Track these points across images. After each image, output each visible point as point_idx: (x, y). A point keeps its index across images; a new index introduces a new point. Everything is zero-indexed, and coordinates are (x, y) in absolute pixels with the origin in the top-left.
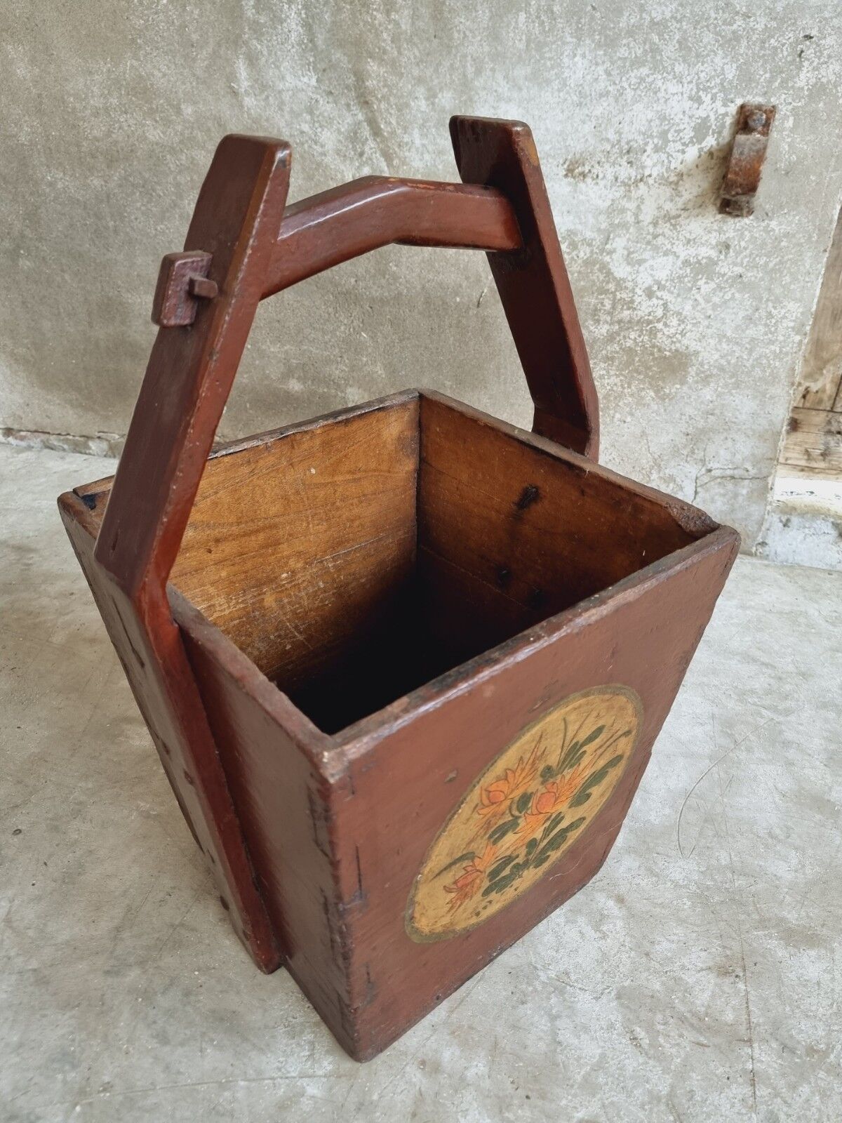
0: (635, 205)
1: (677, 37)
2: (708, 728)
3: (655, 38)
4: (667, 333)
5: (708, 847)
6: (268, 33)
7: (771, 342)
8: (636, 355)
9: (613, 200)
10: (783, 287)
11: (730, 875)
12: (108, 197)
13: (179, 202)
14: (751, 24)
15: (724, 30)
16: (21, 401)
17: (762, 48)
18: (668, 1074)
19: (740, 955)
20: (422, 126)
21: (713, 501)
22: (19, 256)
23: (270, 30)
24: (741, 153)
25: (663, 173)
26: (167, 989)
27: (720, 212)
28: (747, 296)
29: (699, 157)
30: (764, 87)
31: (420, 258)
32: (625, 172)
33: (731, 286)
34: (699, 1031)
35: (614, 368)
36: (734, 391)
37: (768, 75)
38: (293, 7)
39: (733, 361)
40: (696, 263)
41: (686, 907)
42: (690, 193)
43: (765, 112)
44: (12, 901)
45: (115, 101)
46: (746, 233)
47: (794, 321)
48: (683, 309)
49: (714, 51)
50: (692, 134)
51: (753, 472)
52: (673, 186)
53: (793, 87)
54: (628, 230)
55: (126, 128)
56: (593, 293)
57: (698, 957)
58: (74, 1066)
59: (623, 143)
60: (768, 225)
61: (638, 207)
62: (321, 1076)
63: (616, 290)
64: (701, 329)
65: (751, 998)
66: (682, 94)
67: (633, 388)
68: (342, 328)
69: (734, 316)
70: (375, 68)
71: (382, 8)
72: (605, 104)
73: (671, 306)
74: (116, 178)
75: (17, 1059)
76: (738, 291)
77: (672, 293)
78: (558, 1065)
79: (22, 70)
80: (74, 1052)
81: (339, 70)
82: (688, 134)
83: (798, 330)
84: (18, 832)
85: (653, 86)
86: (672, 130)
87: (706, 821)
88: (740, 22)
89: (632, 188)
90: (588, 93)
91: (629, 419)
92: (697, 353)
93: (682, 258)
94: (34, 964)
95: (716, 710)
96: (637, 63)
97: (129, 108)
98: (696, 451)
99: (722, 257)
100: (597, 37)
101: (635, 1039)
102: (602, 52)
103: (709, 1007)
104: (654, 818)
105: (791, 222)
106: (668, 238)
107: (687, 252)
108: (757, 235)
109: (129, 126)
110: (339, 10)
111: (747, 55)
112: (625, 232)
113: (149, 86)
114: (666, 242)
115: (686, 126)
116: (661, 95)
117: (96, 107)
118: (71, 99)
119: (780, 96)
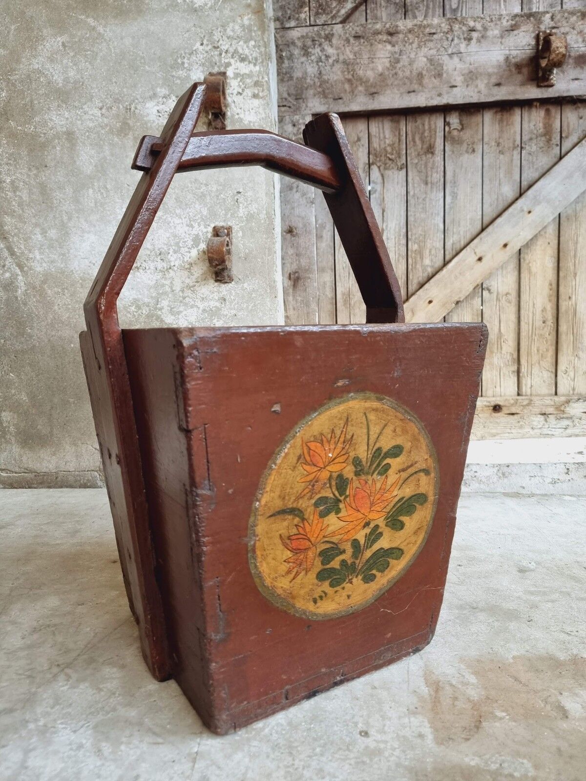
0: (169, 282)
1: (174, 196)
9: (156, 280)
14: (210, 188)
15: (197, 192)
17: (218, 199)
20: (40, 249)
25: (181, 264)
27: (216, 282)
29: (198, 254)
30: (223, 218)
32: (160, 265)
37: (224, 212)
40: (210, 310)
42: (198, 273)
43: (226, 229)
46: (233, 291)
49: (194, 202)
52: (188, 270)
53: (237, 216)
54: (168, 296)
60: (243, 286)
61: (171, 283)
66: (182, 223)
70: (9, 220)
71: (11, 189)
82: (190, 243)
86: (181, 242)
88: (204, 188)
89: (166, 273)
93: (201, 309)
99: (223, 306)
105: (254, 284)
106: (191, 298)
107: (202, 305)
108: (238, 292)
111: (211, 203)
112: (166, 297)
114: (191, 300)
115: (188, 239)
116: (171, 224)
119: (232, 221)
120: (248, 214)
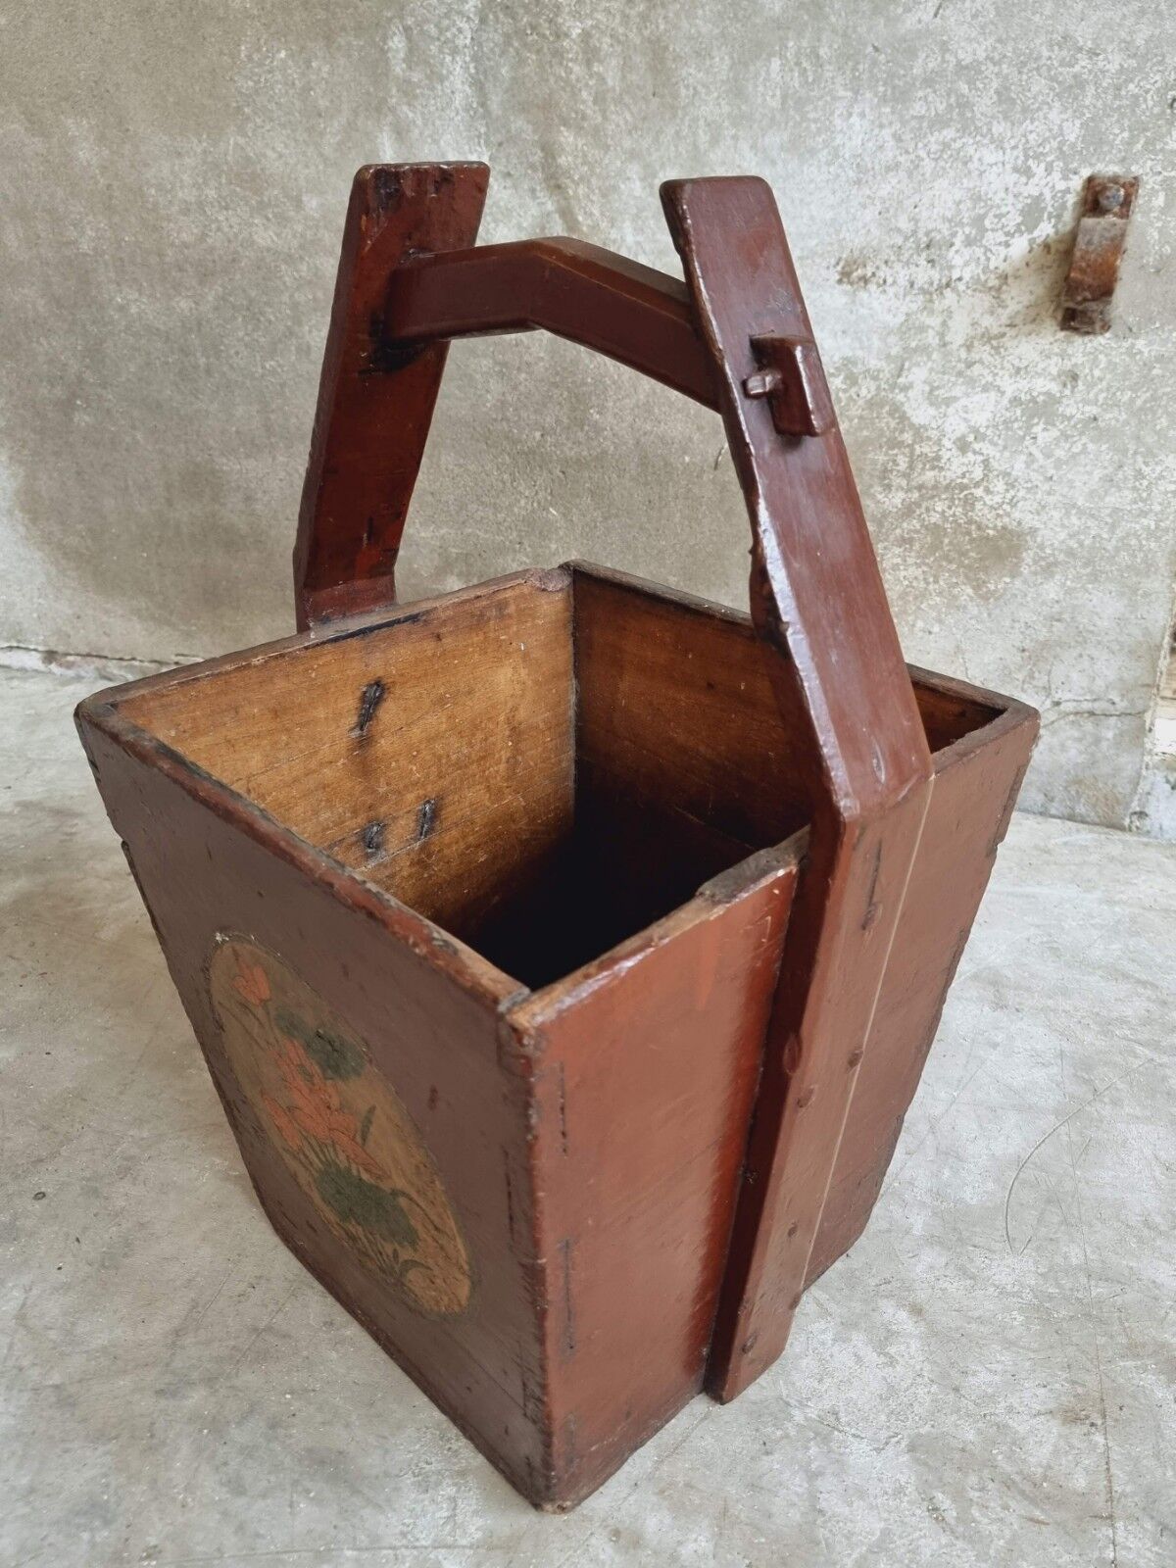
0: (939, 320)
1: (995, 85)
2: (1055, 1070)
3: (964, 88)
4: (989, 503)
5: (1051, 1239)
6: (422, 95)
7: (1144, 514)
8: (945, 535)
9: (907, 314)
10: (1158, 433)
11: (1083, 1280)
12: (199, 324)
13: (296, 329)
14: (1101, 64)
15: (1061, 74)
16: (70, 612)
17: (1117, 97)
18: (986, 1561)
19: (1097, 1395)
20: (636, 217)
21: (1063, 748)
22: (74, 407)
23: (426, 92)
24: (1089, 243)
25: (978, 275)
26: (244, 1418)
27: (1063, 329)
28: (1104, 447)
29: (1030, 252)
30: (1120, 151)
31: (634, 401)
32: (924, 274)
33: (1082, 434)
34: (1033, 1501)
35: (913, 554)
36: (1090, 586)
37: (1126, 135)
38: (458, 59)
39: (1087, 542)
40: (1030, 401)
41: (1015, 1323)
42: (1018, 303)
43: (1123, 186)
44: (28, 1290)
45: (212, 193)
46: (1101, 357)
48: (1012, 467)
49: (1048, 104)
51: (1122, 705)
52: (993, 293)
53: (1162, 150)
54: (929, 356)
55: (226, 229)
56: (881, 447)
57: (1034, 1395)
58: (107, 1523)
59: (921, 234)
60: (1133, 346)
61: (944, 323)
62: (464, 1547)
63: (914, 442)
64: (1039, 496)
65: (1114, 1456)
66: (1003, 164)
67: (942, 583)
68: (523, 502)
69: (1086, 477)
70: (571, 139)
71: (580, 57)
72: (894, 181)
73: (994, 464)
74: (210, 298)
75: (27, 1510)
76: (1092, 441)
77: (996, 445)
78: (818, 1544)
79: (86, 153)
80: (107, 1501)
81: (520, 143)
82: (1014, 219)
84: (40, 1196)
85: (962, 154)
86: (991, 214)
88: (1084, 61)
89: (935, 297)
90: (869, 165)
91: (936, 629)
92: (1033, 531)
93: (1009, 394)
94: (56, 1378)
95: (1065, 1045)
96: (939, 122)
97: (232, 201)
98: (1036, 675)
99: (1067, 392)
100: (881, 89)
101: (936, 1509)
102: (888, 110)
103: (1049, 1467)
104: (971, 1196)
105: (1166, 341)
106: (988, 367)
107: (1015, 386)
108: (1117, 360)
109: (231, 227)
110: (522, 62)
111: (1095, 107)
112: (925, 359)
113: (259, 171)
114: (986, 372)
115: (1010, 208)
116: (974, 165)
117: (186, 201)
118: (153, 191)
119: (1145, 162)
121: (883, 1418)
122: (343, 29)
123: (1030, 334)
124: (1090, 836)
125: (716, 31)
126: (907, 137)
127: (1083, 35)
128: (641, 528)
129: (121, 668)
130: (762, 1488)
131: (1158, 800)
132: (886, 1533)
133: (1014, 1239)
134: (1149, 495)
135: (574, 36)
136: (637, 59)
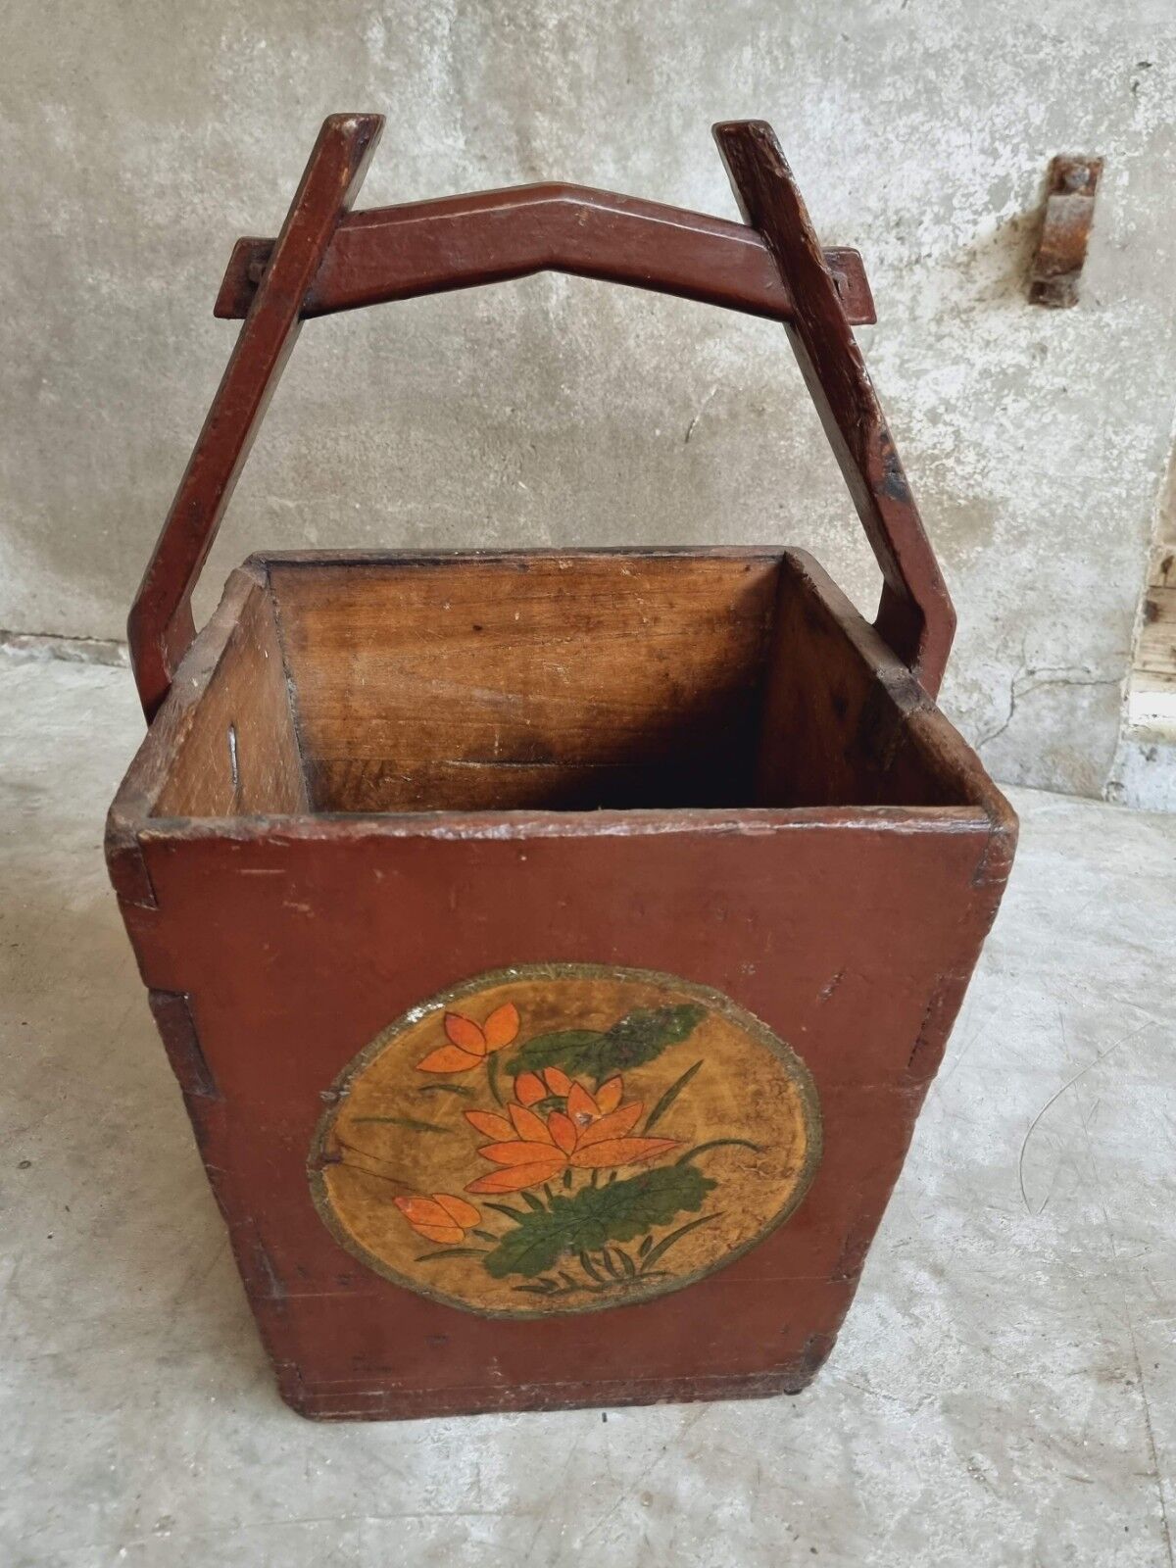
0: (910, 294)
1: (961, 72)
2: (1056, 1033)
3: (931, 74)
4: (960, 473)
5: (1069, 1200)
6: (400, 82)
7: (1114, 482)
9: (878, 290)
10: (1127, 403)
11: (1106, 1240)
12: (170, 304)
14: (1064, 51)
15: (1026, 60)
16: (26, 591)
17: (1081, 81)
18: (1032, 1520)
19: (1130, 1353)
21: (1039, 718)
22: (40, 386)
23: (404, 79)
24: (1059, 218)
25: (947, 252)
26: (253, 1385)
27: (1031, 302)
28: (1074, 417)
29: (998, 229)
30: (1084, 133)
31: (605, 377)
32: (894, 251)
33: (1052, 404)
34: (1076, 1460)
36: (1063, 555)
37: (1090, 117)
38: (436, 48)
39: (1058, 511)
40: (999, 373)
41: (1041, 1283)
42: (987, 278)
43: (1088, 166)
45: (187, 177)
46: (1069, 330)
47: (1145, 451)
48: (983, 438)
49: (1013, 88)
50: (987, 198)
51: (1097, 673)
52: (962, 269)
53: (1125, 131)
54: (900, 330)
55: (201, 211)
57: (1066, 1355)
58: (116, 1494)
59: (890, 213)
60: (1100, 319)
61: (914, 298)
62: (491, 1513)
64: (1010, 466)
65: (1153, 1414)
66: (971, 145)
68: (492, 476)
69: (1056, 447)
70: (546, 124)
71: (556, 46)
72: (863, 163)
73: (964, 435)
74: (182, 278)
76: (1062, 412)
77: (966, 416)
78: (858, 1505)
79: (62, 139)
80: (114, 1472)
81: (496, 127)
82: (981, 199)
83: (1153, 464)
84: (25, 1164)
85: (929, 137)
86: (959, 194)
87: (1062, 1162)
88: (1048, 49)
89: (904, 273)
90: (839, 148)
92: (1005, 501)
93: (979, 367)
95: (1065, 1009)
96: (907, 107)
97: (207, 184)
98: (1010, 644)
99: (1037, 364)
100: (851, 76)
101: (976, 1470)
102: (858, 95)
103: (1088, 1426)
104: (983, 1157)
105: (1133, 314)
106: (958, 340)
107: (985, 358)
108: (1085, 333)
109: (205, 209)
110: (498, 51)
111: (1059, 91)
112: (895, 333)
113: (236, 156)
114: (956, 345)
115: (977, 188)
116: (940, 148)
117: (162, 185)
118: (129, 175)
119: (1109, 144)
120: (1159, 125)
121: (914, 1379)
122: (324, 19)
123: (999, 308)
124: (1069, 806)
125: (690, 22)
126: (877, 120)
127: (1047, 23)
128: (611, 501)
129: (76, 647)
130: (795, 1451)
131: (1133, 771)
132: (928, 1494)
133: (1031, 1199)
134: (1120, 463)
135: (550, 26)
136: (612, 48)
